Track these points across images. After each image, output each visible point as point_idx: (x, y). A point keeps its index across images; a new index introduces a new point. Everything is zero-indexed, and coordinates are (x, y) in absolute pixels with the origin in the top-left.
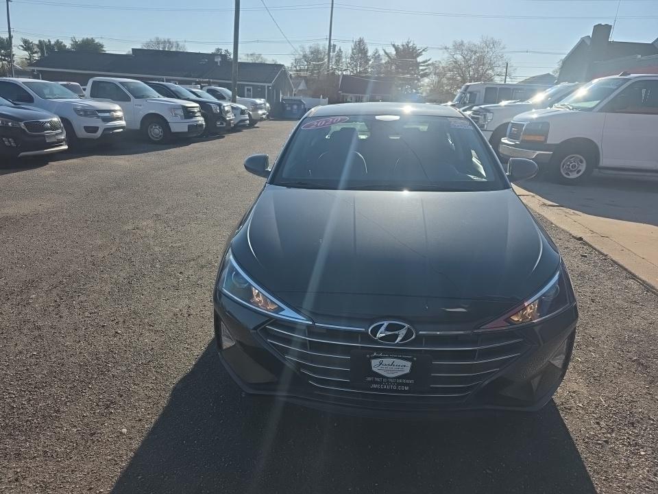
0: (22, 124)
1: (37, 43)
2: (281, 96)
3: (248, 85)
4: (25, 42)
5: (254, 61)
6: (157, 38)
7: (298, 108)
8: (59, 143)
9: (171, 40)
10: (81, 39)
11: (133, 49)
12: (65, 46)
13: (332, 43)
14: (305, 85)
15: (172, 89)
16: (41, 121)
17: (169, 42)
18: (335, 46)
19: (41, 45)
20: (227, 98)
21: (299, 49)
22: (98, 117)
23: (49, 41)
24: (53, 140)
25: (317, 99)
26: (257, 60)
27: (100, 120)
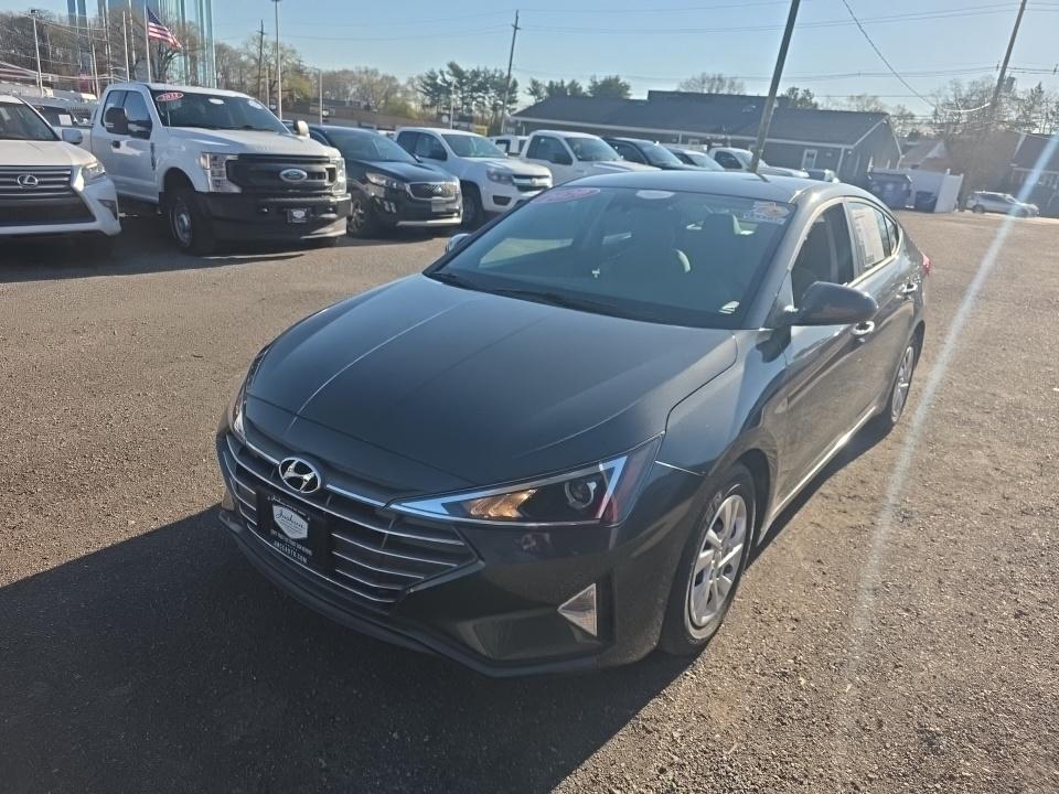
0: (408, 187)
1: (547, 84)
2: (870, 165)
3: (810, 147)
4: (535, 83)
5: (860, 110)
6: (704, 74)
7: (895, 189)
8: (449, 214)
9: (723, 76)
10: (603, 79)
11: (650, 92)
12: (580, 88)
13: (1007, 74)
14: (943, 148)
15: (645, 149)
16: (432, 183)
17: (720, 79)
18: (1012, 80)
19: (552, 88)
20: (744, 166)
21: (949, 86)
22: (514, 184)
23: (562, 82)
24: (443, 209)
25: (939, 174)
26: (868, 106)
27: (515, 188)
